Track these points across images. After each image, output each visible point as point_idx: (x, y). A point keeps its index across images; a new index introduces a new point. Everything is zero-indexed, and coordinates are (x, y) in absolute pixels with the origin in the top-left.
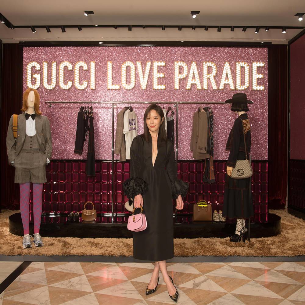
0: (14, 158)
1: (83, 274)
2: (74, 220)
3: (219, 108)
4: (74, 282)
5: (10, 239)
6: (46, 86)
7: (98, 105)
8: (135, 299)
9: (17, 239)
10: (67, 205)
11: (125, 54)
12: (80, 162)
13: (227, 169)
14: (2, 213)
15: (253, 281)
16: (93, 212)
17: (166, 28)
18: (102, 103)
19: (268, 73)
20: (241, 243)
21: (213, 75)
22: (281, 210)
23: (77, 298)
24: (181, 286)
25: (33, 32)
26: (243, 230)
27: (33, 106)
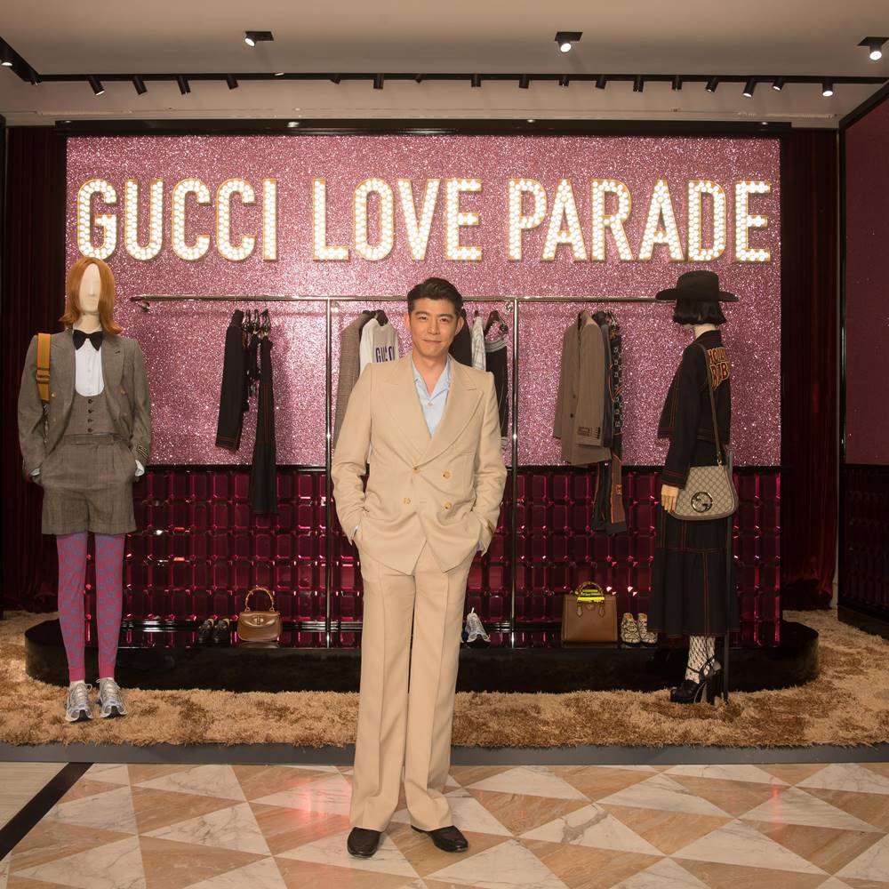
0: (40, 461)
1: (241, 799)
2: (217, 640)
3: (639, 314)
4: (214, 825)
5: (30, 694)
6: (134, 249)
7: (285, 306)
8: (393, 876)
9: (50, 696)
10: (194, 597)
11: (364, 156)
12: (231, 472)
13: (662, 493)
14: (6, 622)
15: (736, 821)
16: (271, 618)
17: (483, 82)
18: (297, 300)
19: (782, 212)
20: (702, 706)
21: (621, 220)
22: (819, 611)
23: (222, 873)
24: (528, 835)
25: (96, 93)
26: (709, 668)
27: (94, 307)
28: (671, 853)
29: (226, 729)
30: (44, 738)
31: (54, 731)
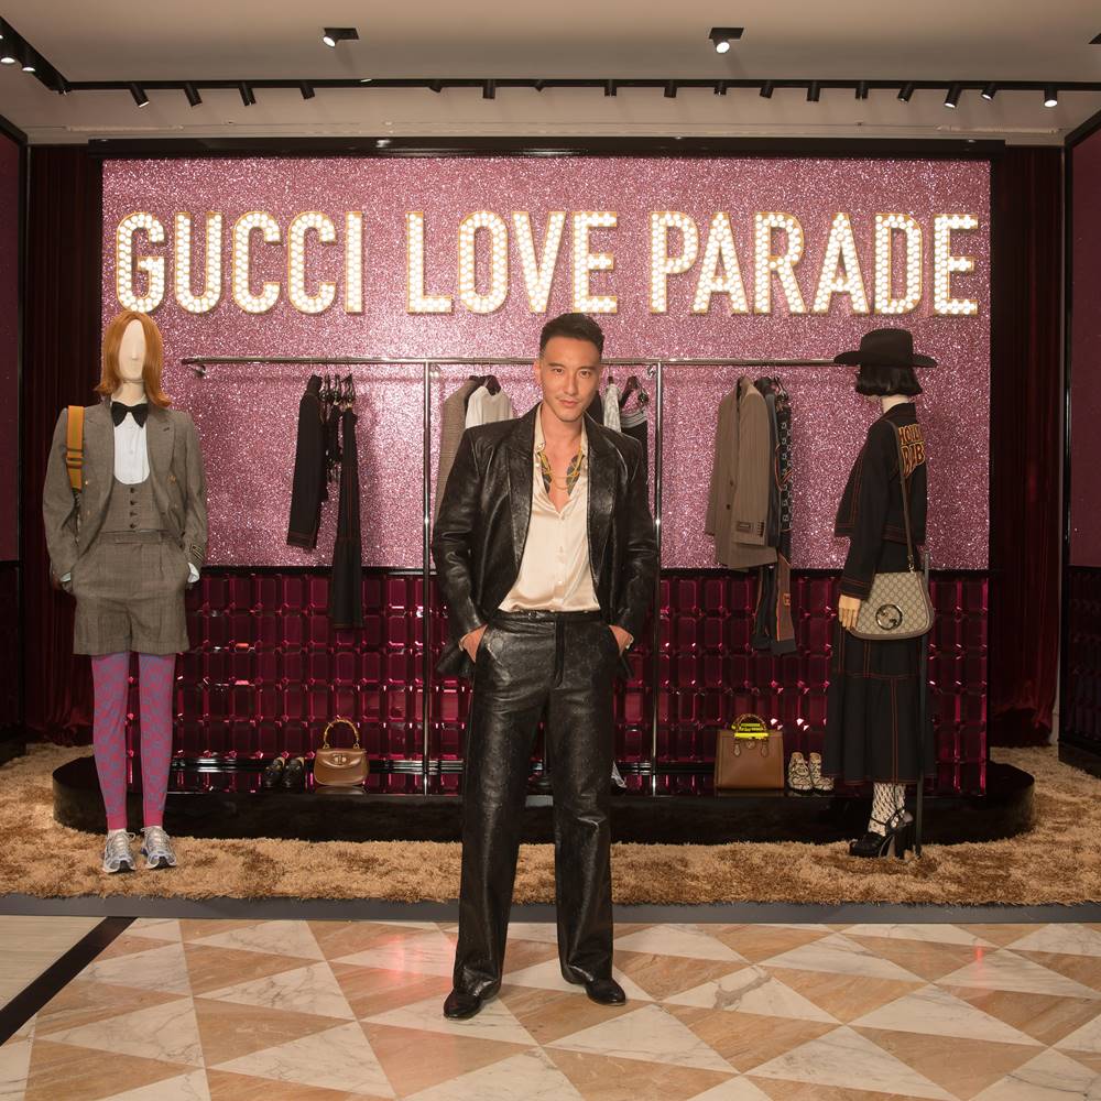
0: (71, 564)
1: (319, 958)
2: (288, 784)
3: (812, 380)
4: (285, 986)
5: (59, 842)
6: (187, 300)
7: (374, 371)
8: (505, 1044)
9: (83, 844)
10: (260, 730)
11: (471, 183)
12: (306, 576)
13: (840, 606)
14: (29, 757)
15: (931, 986)
16: (355, 757)
17: (619, 90)
18: (387, 363)
19: (992, 253)
20: (889, 860)
21: (791, 262)
22: (1035, 748)
23: (296, 1038)
24: (672, 1000)
25: (139, 104)
26: (897, 820)
27: (138, 374)
28: (851, 1021)
29: (300, 881)
30: (77, 890)
31: (89, 883)
